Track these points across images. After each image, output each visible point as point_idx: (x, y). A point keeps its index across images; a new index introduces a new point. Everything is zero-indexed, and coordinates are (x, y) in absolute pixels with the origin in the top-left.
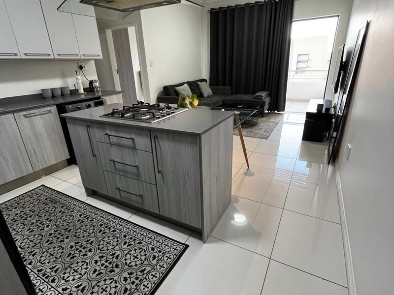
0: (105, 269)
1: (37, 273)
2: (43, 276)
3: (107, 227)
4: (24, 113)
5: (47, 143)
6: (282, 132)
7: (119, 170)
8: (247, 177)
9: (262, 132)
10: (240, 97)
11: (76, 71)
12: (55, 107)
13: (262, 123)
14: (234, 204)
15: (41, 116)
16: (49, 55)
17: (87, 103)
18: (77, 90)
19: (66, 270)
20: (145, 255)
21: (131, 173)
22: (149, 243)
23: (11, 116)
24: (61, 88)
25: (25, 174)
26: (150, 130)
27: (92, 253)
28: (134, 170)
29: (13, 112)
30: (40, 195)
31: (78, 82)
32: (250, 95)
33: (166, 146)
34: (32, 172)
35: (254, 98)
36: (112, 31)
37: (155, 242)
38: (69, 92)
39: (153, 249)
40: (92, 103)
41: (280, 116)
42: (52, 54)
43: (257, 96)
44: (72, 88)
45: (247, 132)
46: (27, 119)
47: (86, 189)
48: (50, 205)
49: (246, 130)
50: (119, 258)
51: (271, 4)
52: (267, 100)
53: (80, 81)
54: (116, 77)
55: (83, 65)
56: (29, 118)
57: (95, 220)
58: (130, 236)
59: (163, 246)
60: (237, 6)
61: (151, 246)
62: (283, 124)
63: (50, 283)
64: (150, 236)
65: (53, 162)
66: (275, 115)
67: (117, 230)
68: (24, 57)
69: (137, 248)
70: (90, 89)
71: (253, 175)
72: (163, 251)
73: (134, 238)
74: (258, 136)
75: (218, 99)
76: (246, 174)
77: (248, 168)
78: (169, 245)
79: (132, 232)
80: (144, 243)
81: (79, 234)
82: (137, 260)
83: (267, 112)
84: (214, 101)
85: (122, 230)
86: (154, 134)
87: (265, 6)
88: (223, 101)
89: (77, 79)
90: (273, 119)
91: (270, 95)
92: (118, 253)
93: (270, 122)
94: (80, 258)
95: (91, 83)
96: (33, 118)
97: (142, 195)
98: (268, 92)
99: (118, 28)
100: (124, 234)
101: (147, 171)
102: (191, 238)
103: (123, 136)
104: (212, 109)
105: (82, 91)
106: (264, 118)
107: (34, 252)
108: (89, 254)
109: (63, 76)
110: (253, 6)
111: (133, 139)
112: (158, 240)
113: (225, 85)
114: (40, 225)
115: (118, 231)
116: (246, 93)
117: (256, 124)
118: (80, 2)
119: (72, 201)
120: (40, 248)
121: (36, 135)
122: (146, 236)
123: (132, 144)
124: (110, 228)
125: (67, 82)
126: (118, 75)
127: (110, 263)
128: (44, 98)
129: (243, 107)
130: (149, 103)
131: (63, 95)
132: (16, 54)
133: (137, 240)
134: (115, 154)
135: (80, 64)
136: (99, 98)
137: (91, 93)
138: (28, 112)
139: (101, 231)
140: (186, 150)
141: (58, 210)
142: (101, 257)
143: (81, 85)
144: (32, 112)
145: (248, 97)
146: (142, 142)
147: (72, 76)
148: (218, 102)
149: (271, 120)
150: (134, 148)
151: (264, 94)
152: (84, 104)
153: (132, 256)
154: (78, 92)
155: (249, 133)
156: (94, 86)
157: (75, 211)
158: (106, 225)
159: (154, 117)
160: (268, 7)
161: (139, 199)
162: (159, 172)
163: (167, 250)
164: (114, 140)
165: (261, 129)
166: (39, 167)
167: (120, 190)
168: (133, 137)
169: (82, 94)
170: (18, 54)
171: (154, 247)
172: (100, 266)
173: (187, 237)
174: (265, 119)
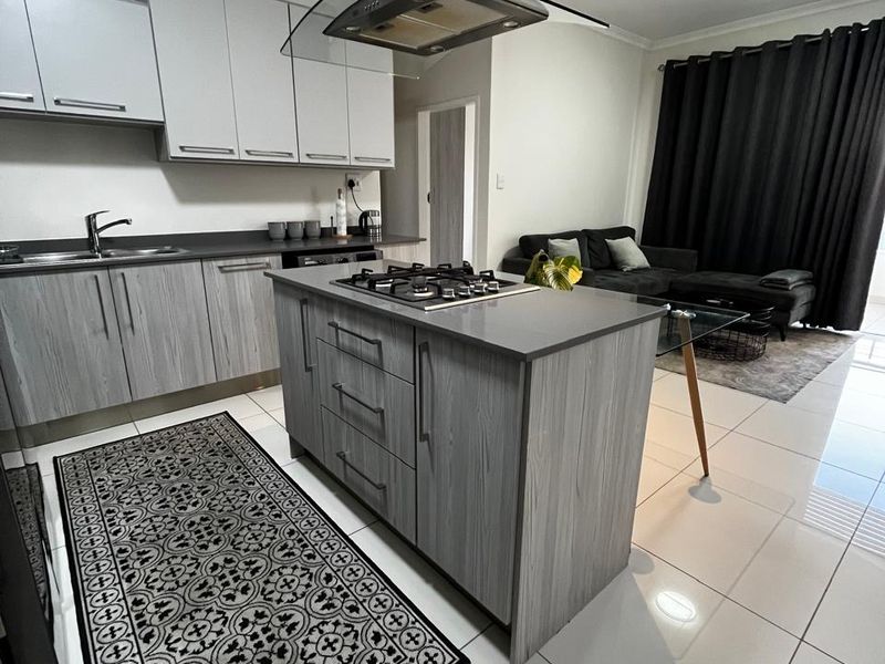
0: (254, 650)
1: (130, 605)
2: (138, 617)
3: (300, 541)
4: (221, 263)
5: (252, 328)
6: (844, 390)
7: (348, 412)
8: (695, 501)
9: (771, 379)
10: (718, 278)
11: (340, 191)
12: (280, 257)
13: (778, 355)
14: (635, 575)
15: (251, 272)
16: (290, 154)
17: (342, 255)
18: (335, 228)
19: (181, 620)
20: (354, 647)
21: (370, 426)
22: (375, 616)
23: (196, 265)
24: (306, 222)
25: (201, 383)
26: (415, 328)
27: (246, 597)
28: (374, 419)
29: (201, 259)
30: (212, 431)
31: (338, 213)
32: (750, 277)
33: (447, 375)
34: (215, 381)
35: (762, 285)
36: (431, 114)
37: (389, 619)
38: (318, 232)
39: (377, 637)
40: (351, 256)
41: (842, 343)
42: (295, 155)
43: (771, 281)
44: (326, 224)
45: (724, 373)
46: (223, 275)
47: (293, 441)
48: (220, 459)
49: (721, 367)
50: (294, 632)
51: (843, 41)
52: (803, 295)
53: (343, 211)
54: (425, 209)
55: (356, 179)
56: (229, 274)
57: (284, 517)
58: (339, 583)
59: (405, 638)
60: (739, 49)
61: (375, 627)
62: (848, 366)
63: (140, 642)
64: (382, 597)
65: (256, 368)
66: (826, 337)
67: (318, 557)
68: (245, 157)
69: (342, 621)
70: (360, 230)
71: (715, 498)
72: (398, 653)
73: (346, 590)
74: (756, 388)
75: (659, 278)
76: (693, 491)
77: (706, 475)
78: (421, 639)
79: (347, 571)
80: (363, 613)
81: (242, 539)
82: (331, 653)
83: (798, 325)
84: (642, 281)
85: (328, 560)
86: (424, 339)
87: (824, 47)
88: (671, 283)
89: (338, 206)
90: (816, 350)
91: (814, 282)
92: (298, 618)
93: (805, 354)
94: (218, 601)
95: (365, 215)
96: (235, 274)
97: (385, 487)
98: (808, 274)
99: (443, 107)
100: (328, 571)
101: (399, 427)
102: (482, 640)
103: (363, 335)
104: (640, 300)
105: (343, 232)
106: (786, 342)
107: (147, 556)
108: (240, 598)
109: (315, 198)
110: (788, 48)
111: (379, 344)
112: (397, 614)
113: (682, 246)
114: (182, 497)
115: (318, 559)
116: (739, 269)
117: (759, 356)
118: (324, 32)
119: (261, 461)
120: (161, 549)
121: (234, 309)
122: (375, 594)
123: (377, 357)
124: (305, 546)
125: (319, 213)
126: (429, 205)
127: (270, 639)
128: (271, 239)
129: (724, 305)
130: (450, 266)
131: (306, 237)
132: (231, 151)
133: (352, 597)
134: (345, 374)
135: (350, 177)
136: (371, 248)
137: (360, 238)
138: (228, 262)
139: (285, 547)
140: (491, 395)
141: (229, 472)
142: (260, 615)
143: (344, 219)
144: (235, 262)
145: (740, 281)
146: (397, 354)
147: (331, 200)
148: (653, 285)
149: (809, 351)
150: (379, 366)
151: (793, 277)
152: (334, 256)
153: (323, 640)
154: (336, 232)
155: (728, 376)
156: (369, 223)
157: (257, 484)
158: (301, 536)
159: (439, 297)
160: (833, 48)
161: (378, 494)
162: (425, 437)
163: (409, 655)
164: (345, 339)
165: (770, 370)
166: (229, 374)
167: (345, 462)
168: (380, 338)
169: (342, 238)
170: (236, 151)
171: (382, 632)
172: (248, 638)
173: (472, 632)
174: (788, 344)
